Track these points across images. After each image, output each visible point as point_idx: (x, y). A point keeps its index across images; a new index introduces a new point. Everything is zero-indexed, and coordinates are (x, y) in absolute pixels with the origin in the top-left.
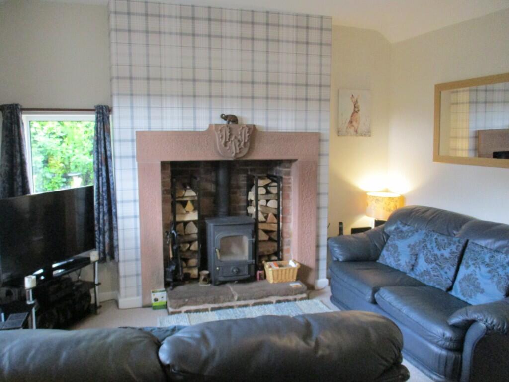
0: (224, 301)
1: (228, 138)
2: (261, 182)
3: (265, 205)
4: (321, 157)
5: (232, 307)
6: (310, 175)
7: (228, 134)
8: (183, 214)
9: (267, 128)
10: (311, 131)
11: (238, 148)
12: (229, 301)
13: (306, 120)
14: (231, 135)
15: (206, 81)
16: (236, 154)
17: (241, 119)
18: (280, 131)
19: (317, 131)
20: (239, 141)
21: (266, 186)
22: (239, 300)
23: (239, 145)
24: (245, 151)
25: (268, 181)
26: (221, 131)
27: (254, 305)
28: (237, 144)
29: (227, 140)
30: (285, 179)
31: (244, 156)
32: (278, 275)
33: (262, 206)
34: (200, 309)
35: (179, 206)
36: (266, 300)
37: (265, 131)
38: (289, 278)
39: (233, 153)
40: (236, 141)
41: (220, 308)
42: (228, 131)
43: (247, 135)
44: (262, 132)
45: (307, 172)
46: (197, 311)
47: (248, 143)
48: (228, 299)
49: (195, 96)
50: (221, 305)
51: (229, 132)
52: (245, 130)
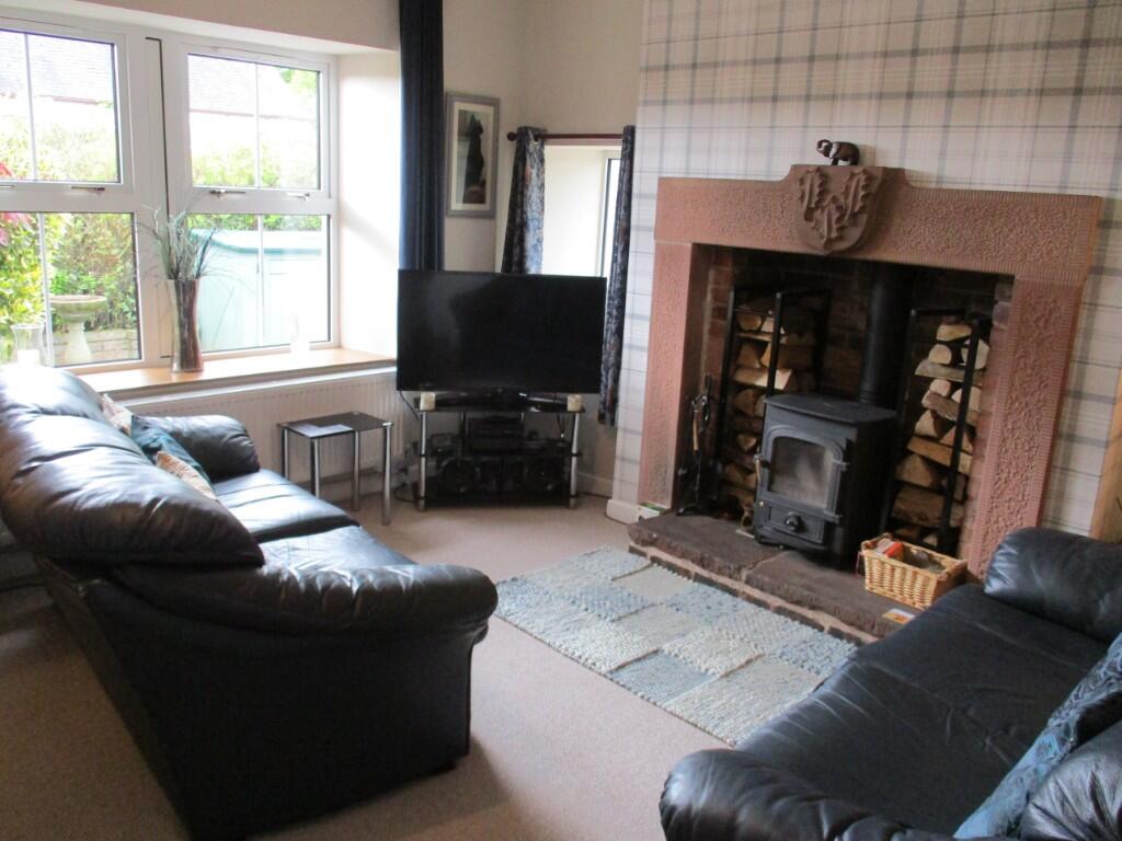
0: (720, 572)
1: (815, 199)
2: (945, 332)
3: (944, 394)
4: (1105, 278)
5: (734, 593)
6: (1045, 327)
7: (817, 190)
8: (753, 369)
9: (940, 179)
10: (1080, 193)
11: (835, 226)
12: (730, 577)
13: (1068, 157)
14: (821, 193)
15: (802, 59)
16: (830, 242)
17: (874, 153)
18: (978, 188)
19: (1103, 194)
20: (839, 208)
21: (955, 346)
22: (748, 582)
23: (839, 220)
24: (854, 235)
25: (963, 332)
26: (802, 181)
27: (779, 611)
28: (835, 216)
29: (813, 206)
30: (999, 330)
31: (849, 250)
32: (882, 575)
33: (937, 395)
34: (675, 565)
35: (746, 350)
36: (810, 614)
37: (933, 186)
38: (911, 596)
39: (822, 237)
40: (833, 207)
41: (710, 582)
42: (817, 182)
43: (862, 193)
44: (921, 189)
45: (1038, 319)
46: (671, 567)
47: (864, 218)
48: (727, 571)
49: (775, 99)
50: (714, 577)
51: (821, 185)
52: (858, 182)
